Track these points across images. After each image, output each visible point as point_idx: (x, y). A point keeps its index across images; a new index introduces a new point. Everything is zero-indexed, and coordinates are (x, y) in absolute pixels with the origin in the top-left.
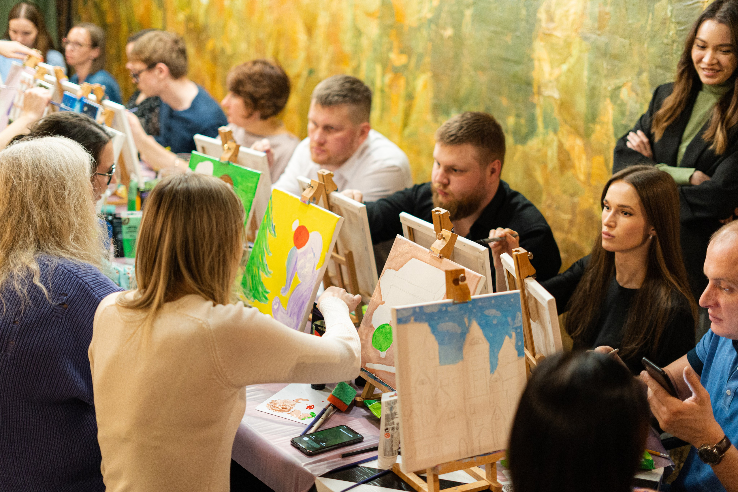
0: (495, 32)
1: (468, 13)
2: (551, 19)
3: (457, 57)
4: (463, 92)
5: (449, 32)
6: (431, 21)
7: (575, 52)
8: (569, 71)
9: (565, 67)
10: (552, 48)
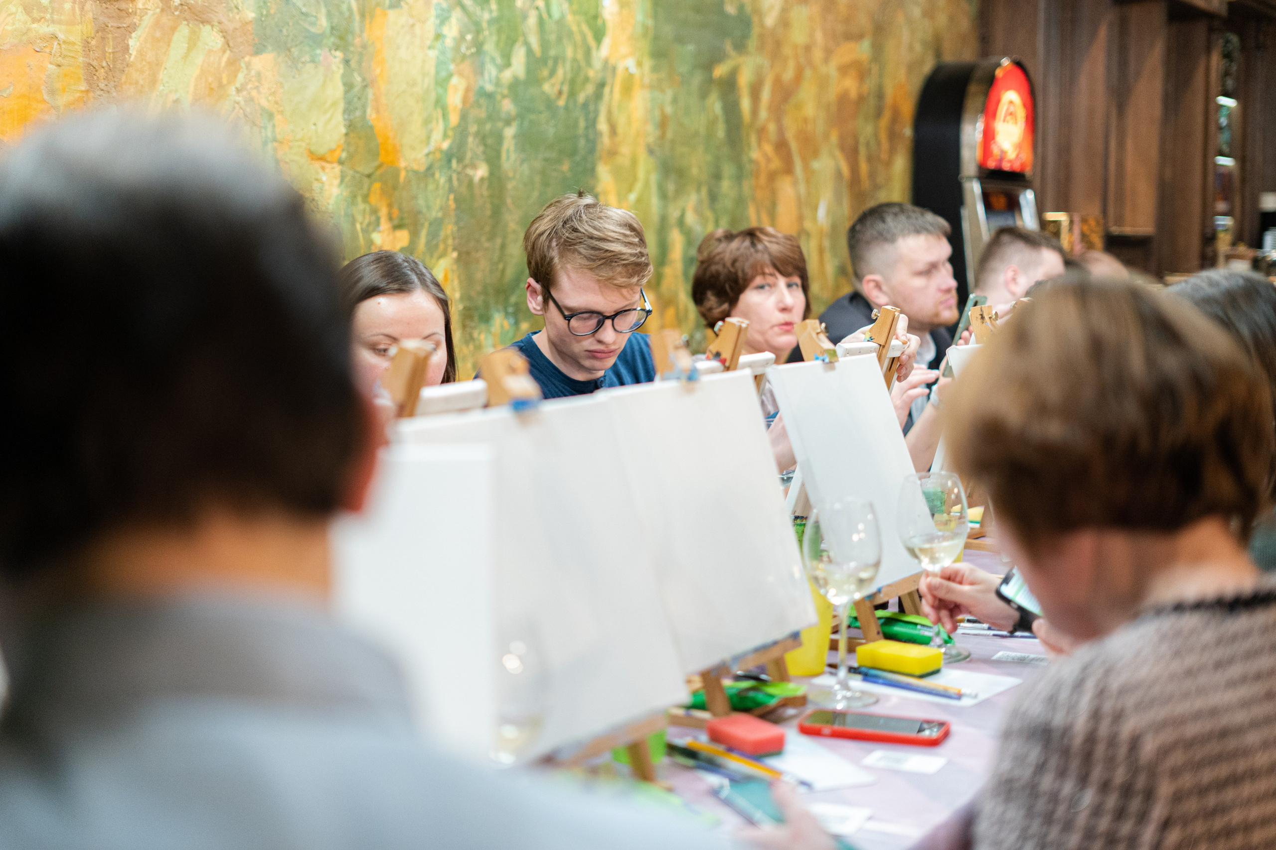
0: (546, 160)
1: (510, 132)
2: (613, 131)
3: (497, 213)
4: (510, 273)
5: (481, 172)
6: (449, 156)
7: (641, 173)
8: (639, 201)
9: (633, 197)
10: (617, 173)
